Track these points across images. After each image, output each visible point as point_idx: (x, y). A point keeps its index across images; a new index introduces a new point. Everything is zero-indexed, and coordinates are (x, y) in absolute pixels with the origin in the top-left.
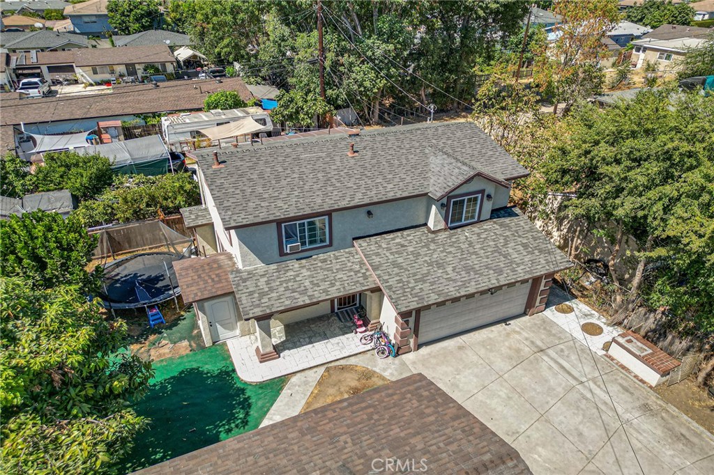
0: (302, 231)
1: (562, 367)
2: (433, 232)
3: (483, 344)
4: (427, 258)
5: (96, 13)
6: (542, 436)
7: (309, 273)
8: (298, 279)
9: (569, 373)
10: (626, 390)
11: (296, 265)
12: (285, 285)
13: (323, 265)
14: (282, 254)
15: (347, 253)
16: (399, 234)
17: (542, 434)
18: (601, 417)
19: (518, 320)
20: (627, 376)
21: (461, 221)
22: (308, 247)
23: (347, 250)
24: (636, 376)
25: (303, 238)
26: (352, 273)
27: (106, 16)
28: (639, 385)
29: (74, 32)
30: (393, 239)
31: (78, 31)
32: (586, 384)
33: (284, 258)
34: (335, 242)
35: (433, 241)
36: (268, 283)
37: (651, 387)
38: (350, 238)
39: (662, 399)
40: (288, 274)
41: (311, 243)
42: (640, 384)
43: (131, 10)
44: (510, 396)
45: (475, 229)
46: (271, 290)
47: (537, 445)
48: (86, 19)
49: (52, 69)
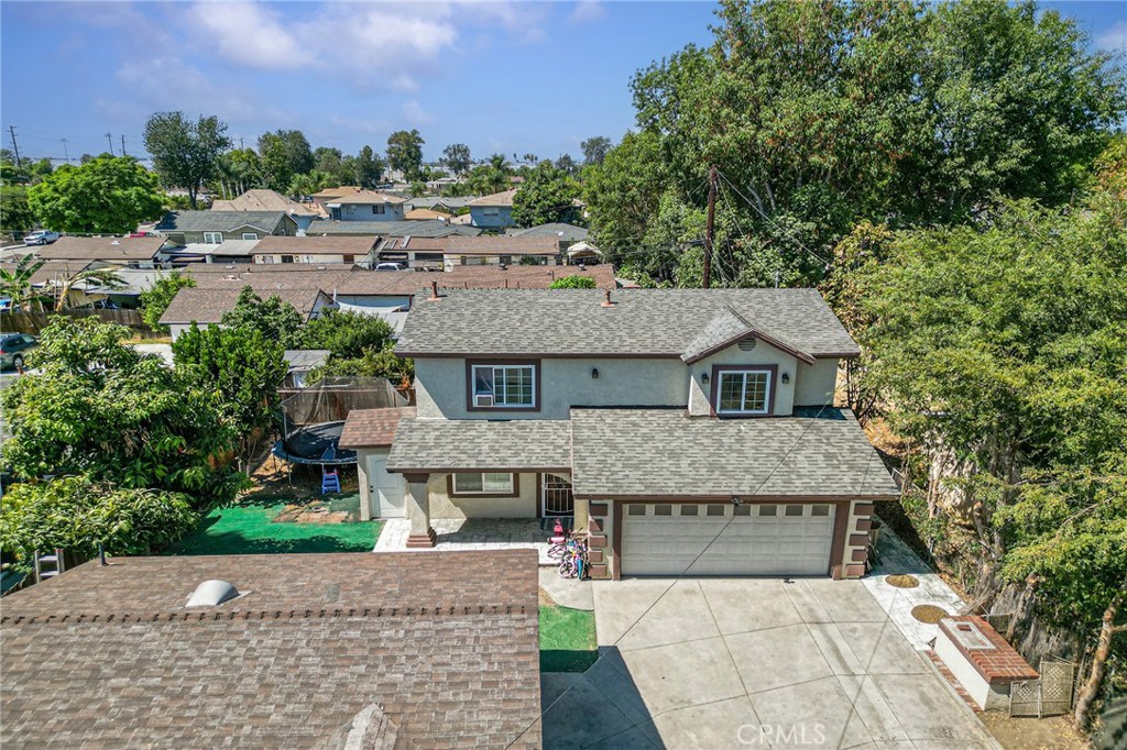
0: (499, 382)
1: (836, 650)
2: (692, 417)
3: (727, 595)
4: (660, 445)
5: (500, 204)
6: (724, 717)
7: (495, 437)
8: (476, 441)
9: (840, 658)
10: (926, 701)
11: (485, 425)
12: (456, 444)
13: (519, 433)
14: (470, 408)
15: (558, 424)
16: (639, 412)
17: (726, 714)
18: (848, 721)
19: (810, 580)
20: (945, 687)
21: (740, 409)
22: (505, 405)
23: (560, 422)
24: (960, 691)
25: (499, 391)
26: (551, 447)
27: (510, 208)
28: (957, 702)
29: (471, 225)
30: (627, 416)
31: (475, 224)
32: (859, 679)
33: (473, 414)
34: (545, 406)
35: (685, 428)
36: (437, 438)
37: (976, 710)
38: (568, 405)
39: (983, 729)
40: (468, 433)
41: (511, 400)
42: (960, 700)
43: (539, 201)
44: (716, 660)
45: (761, 424)
46: (437, 445)
47: (707, 724)
48: (488, 212)
49: (419, 256)
